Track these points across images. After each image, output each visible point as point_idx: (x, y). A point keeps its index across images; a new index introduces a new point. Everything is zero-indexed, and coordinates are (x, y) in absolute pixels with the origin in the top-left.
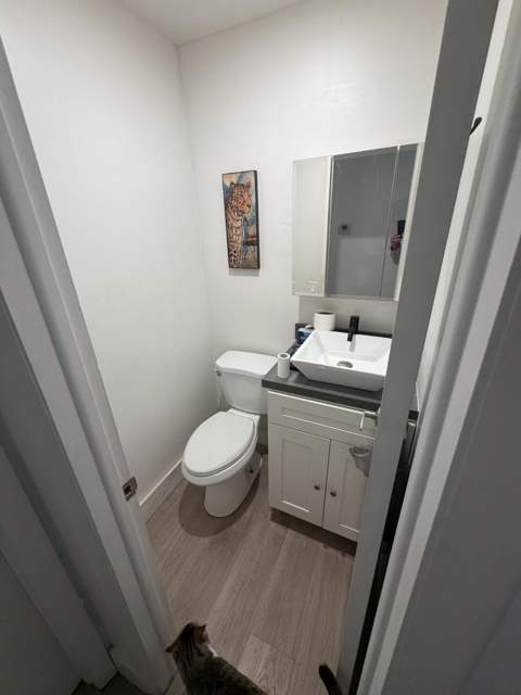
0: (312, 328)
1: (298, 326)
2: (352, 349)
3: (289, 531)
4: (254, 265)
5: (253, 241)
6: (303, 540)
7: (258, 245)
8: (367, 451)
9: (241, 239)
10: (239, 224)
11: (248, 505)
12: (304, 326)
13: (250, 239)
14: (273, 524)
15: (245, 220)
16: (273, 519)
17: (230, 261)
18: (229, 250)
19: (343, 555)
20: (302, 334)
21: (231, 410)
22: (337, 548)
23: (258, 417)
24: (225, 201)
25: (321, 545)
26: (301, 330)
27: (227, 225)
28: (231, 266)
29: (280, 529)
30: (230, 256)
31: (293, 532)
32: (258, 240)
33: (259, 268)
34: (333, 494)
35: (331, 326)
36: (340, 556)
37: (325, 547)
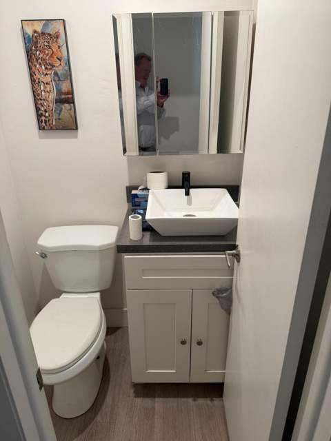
0: (146, 189)
1: (129, 189)
2: (189, 203)
3: (157, 399)
4: (71, 126)
5: (67, 99)
6: (172, 402)
7: (73, 103)
8: (226, 290)
9: (52, 96)
10: (48, 79)
11: (107, 391)
12: (136, 188)
13: (63, 97)
14: (139, 401)
15: (56, 74)
16: (137, 395)
17: (39, 122)
18: (37, 109)
19: (212, 400)
20: (136, 196)
21: (63, 296)
22: (204, 397)
23: (98, 295)
24: (27, 52)
25: (190, 400)
26: (134, 192)
27: (33, 81)
28: (41, 128)
29: (147, 402)
30: (39, 116)
31: (161, 399)
32: (73, 98)
33: (77, 129)
34: (199, 343)
35: (165, 184)
36: (209, 402)
37: (195, 400)
